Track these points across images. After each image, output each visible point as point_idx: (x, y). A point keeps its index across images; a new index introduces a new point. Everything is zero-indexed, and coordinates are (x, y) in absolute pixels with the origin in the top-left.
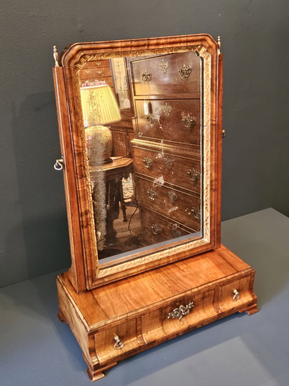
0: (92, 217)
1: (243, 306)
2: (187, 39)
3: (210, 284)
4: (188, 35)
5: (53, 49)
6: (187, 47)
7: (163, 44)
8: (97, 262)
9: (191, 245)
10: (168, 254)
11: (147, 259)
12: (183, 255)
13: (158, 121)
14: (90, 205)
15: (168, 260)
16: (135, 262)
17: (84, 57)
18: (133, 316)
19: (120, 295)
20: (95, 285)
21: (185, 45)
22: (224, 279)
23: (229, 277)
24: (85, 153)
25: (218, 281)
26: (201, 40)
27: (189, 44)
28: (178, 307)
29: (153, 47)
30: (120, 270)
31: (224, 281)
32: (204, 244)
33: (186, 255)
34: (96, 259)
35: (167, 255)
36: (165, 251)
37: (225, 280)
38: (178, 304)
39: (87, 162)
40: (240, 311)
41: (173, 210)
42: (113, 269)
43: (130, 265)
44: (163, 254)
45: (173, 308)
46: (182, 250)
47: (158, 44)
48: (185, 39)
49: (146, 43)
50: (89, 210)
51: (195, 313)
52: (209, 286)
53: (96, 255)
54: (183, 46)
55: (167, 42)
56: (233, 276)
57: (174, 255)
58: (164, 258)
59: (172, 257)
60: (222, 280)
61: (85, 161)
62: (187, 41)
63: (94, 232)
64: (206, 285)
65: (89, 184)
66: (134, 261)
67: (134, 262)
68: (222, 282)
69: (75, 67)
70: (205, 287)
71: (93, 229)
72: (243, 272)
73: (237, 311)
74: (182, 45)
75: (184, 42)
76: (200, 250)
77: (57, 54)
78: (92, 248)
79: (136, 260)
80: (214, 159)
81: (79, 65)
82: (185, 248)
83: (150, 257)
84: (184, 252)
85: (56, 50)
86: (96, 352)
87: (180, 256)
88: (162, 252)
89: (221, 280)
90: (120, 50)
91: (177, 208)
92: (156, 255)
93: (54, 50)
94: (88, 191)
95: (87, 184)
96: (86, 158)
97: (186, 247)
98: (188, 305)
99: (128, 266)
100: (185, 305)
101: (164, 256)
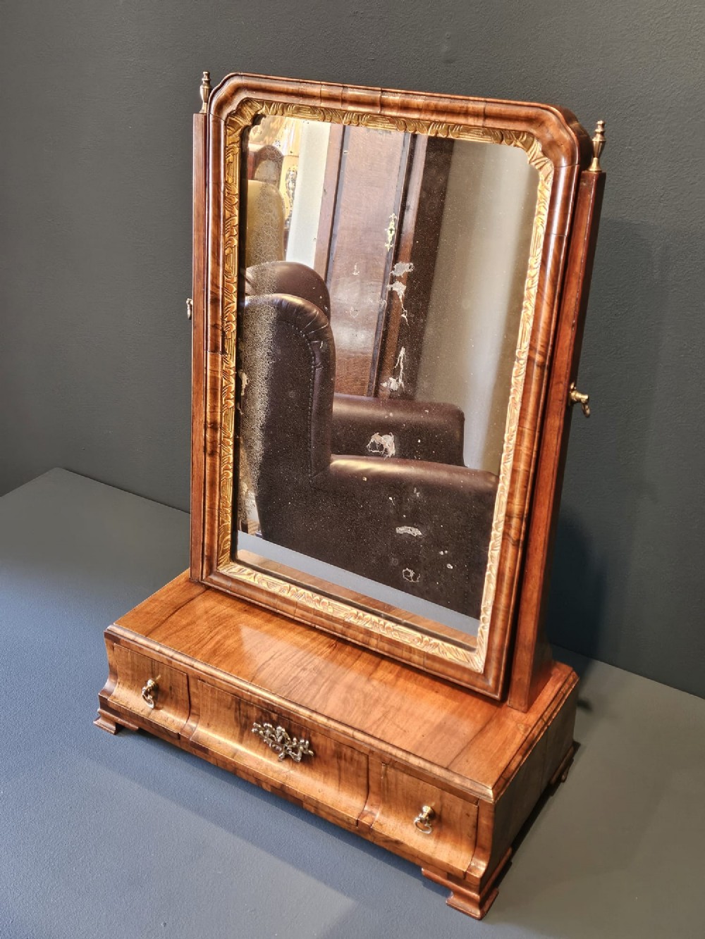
0: (228, 442)
1: (431, 863)
2: (484, 109)
3: (359, 736)
4: (488, 100)
5: (202, 76)
6: (488, 132)
7: (418, 109)
8: (228, 540)
9: (437, 645)
10: (370, 626)
11: (323, 603)
12: (405, 654)
13: (401, 297)
14: (226, 414)
15: (367, 638)
16: (299, 592)
17: (250, 104)
18: (182, 664)
19: (220, 625)
20: (212, 581)
21: (480, 122)
22: (400, 754)
23: (414, 761)
24: (231, 305)
25: (383, 746)
26: (529, 120)
27: (490, 123)
28: (275, 725)
29: (394, 113)
30: (264, 585)
31: (396, 756)
32: (467, 666)
33: (411, 658)
34: (227, 534)
35: (368, 626)
36: (369, 616)
37: (399, 756)
38: (274, 716)
39: (231, 325)
40: (423, 870)
41: (409, 532)
42: (254, 574)
43: (286, 592)
44: (360, 618)
45: (264, 718)
46: (406, 641)
47: (405, 107)
48: (480, 106)
49: (376, 98)
50: (221, 423)
51: (317, 775)
52: (353, 737)
53: (226, 524)
54: (473, 124)
55: (428, 105)
56: (427, 766)
57: (381, 637)
58: (358, 629)
59: (377, 639)
60: (394, 752)
61: (226, 319)
62: (486, 116)
63: (228, 474)
64: (350, 731)
65: (230, 372)
66: (299, 588)
67: (297, 591)
68: (391, 754)
69: (230, 120)
70: (344, 733)
71: (227, 469)
72: (457, 780)
73: (417, 862)
74: (471, 121)
75: (476, 115)
76: (451, 671)
77: (206, 87)
78: (217, 503)
79: (302, 591)
80: (524, 458)
81: (241, 120)
82: (416, 640)
83: (332, 605)
84: (410, 650)
85: (207, 79)
86: (119, 680)
87: (398, 651)
88: (361, 613)
89: (390, 749)
90: (318, 103)
91: (420, 534)
92: (346, 610)
93: (203, 79)
94: (224, 385)
95: (224, 368)
96: (230, 316)
97: (419, 640)
98: (298, 741)
99: (282, 590)
100: (291, 735)
101: (360, 623)
